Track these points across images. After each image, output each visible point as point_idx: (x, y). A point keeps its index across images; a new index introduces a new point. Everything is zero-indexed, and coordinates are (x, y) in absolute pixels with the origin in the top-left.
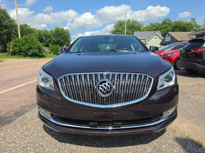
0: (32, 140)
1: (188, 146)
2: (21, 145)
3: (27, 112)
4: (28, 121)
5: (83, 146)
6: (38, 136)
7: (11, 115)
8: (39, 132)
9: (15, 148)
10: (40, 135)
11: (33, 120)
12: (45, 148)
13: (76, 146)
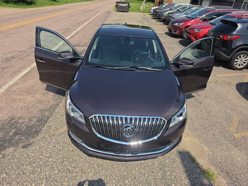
0: (65, 154)
1: (185, 161)
2: (58, 159)
3: (48, 118)
4: (54, 131)
5: (107, 160)
6: (69, 150)
7: (34, 123)
8: (68, 145)
9: (55, 162)
10: (71, 149)
11: (58, 130)
12: (78, 162)
13: (102, 160)
